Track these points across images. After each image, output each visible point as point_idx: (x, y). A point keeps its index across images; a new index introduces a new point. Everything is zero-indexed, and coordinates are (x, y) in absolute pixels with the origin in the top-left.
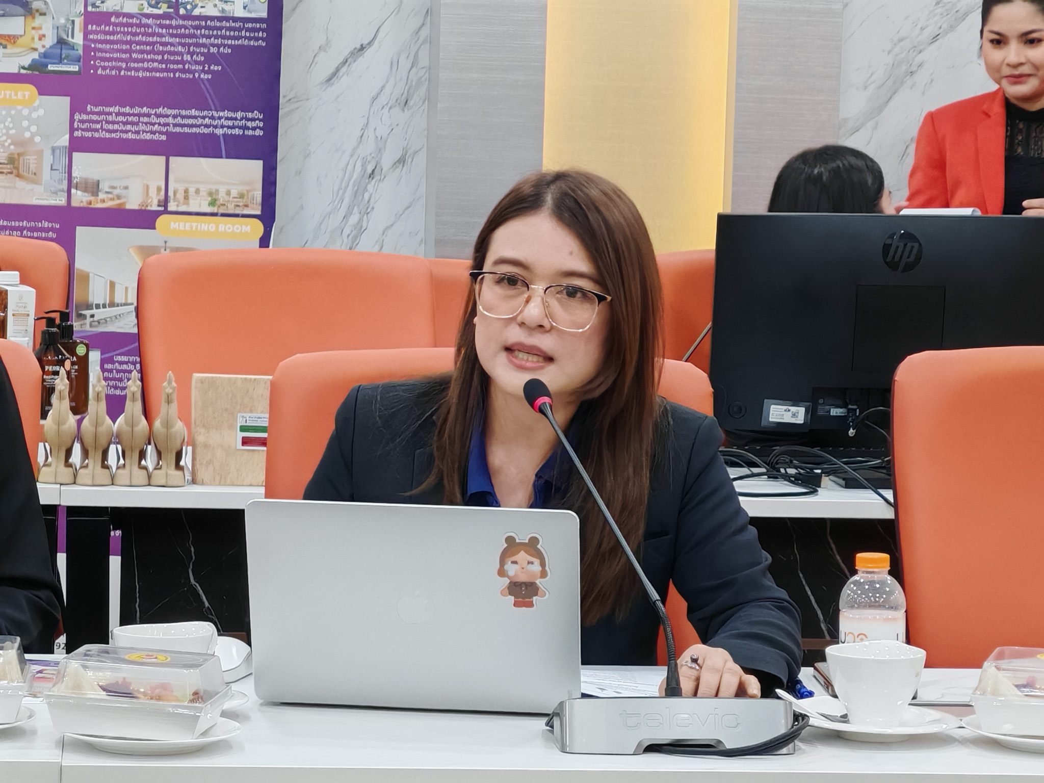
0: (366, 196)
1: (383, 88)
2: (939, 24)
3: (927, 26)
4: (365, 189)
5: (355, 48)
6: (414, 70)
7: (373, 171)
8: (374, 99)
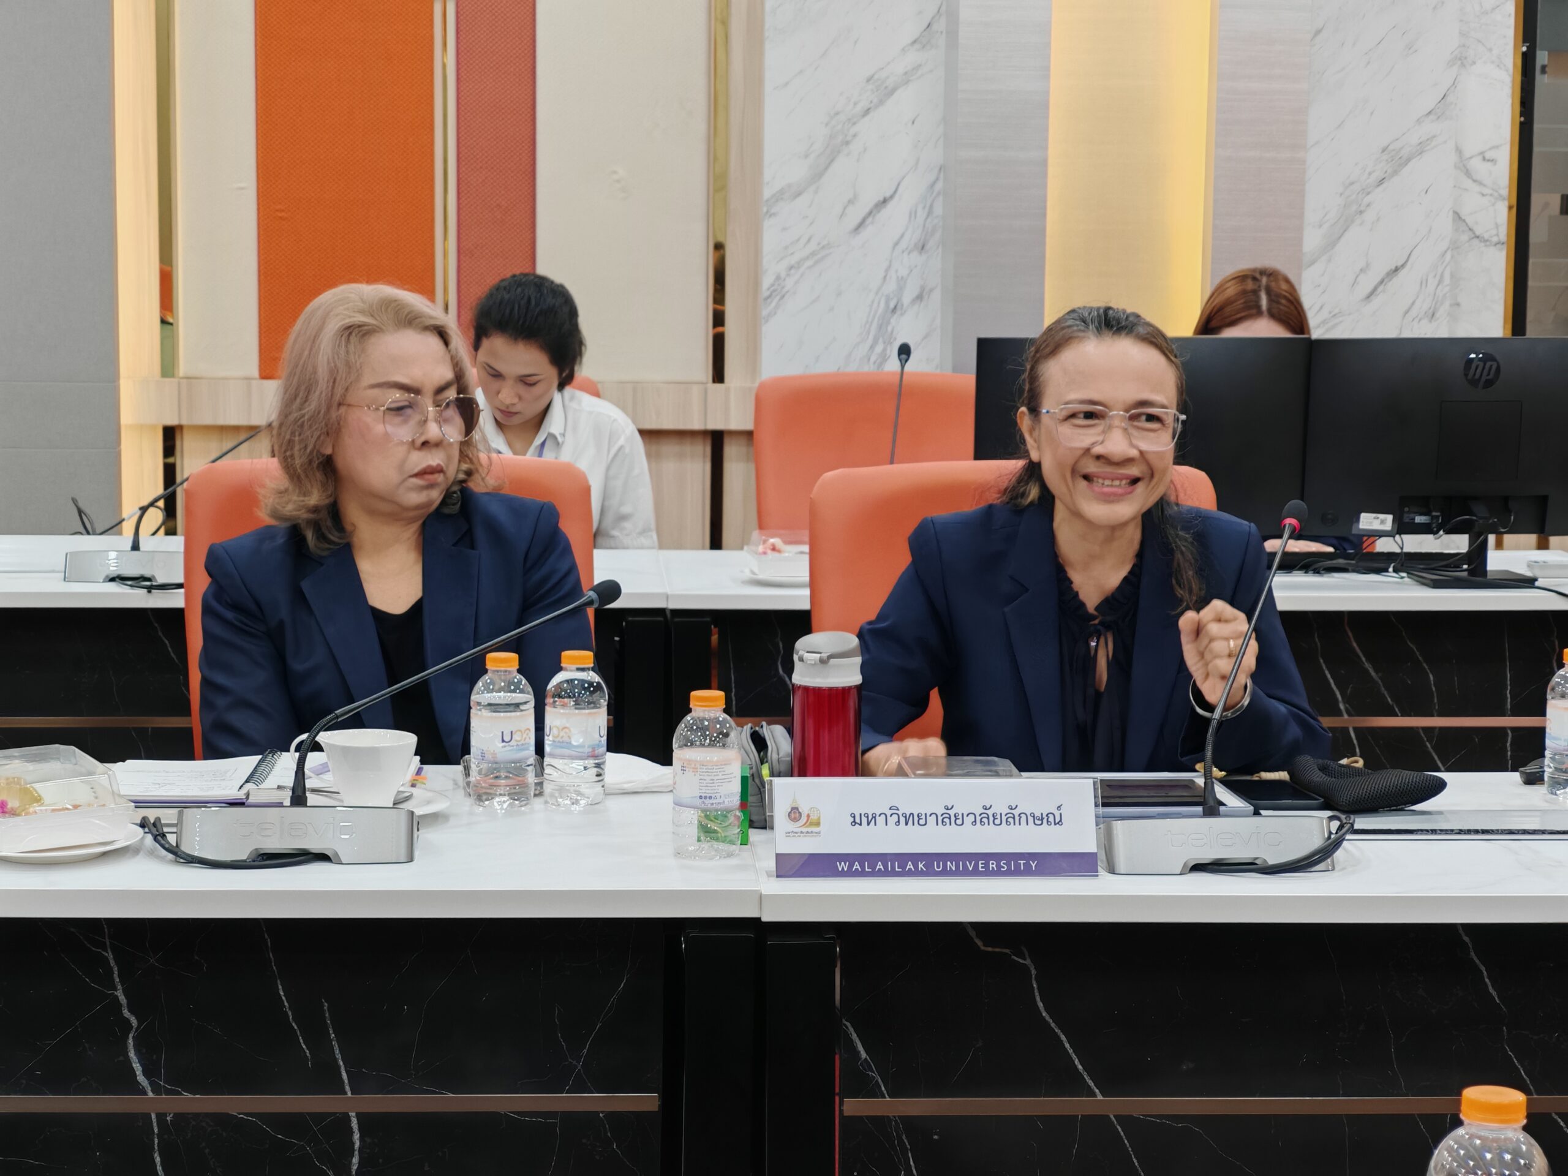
0: (890, 329)
1: (902, 236)
2: (1385, 170)
3: (1374, 171)
4: (888, 323)
5: (879, 201)
6: (929, 220)
7: (895, 307)
8: (896, 244)
